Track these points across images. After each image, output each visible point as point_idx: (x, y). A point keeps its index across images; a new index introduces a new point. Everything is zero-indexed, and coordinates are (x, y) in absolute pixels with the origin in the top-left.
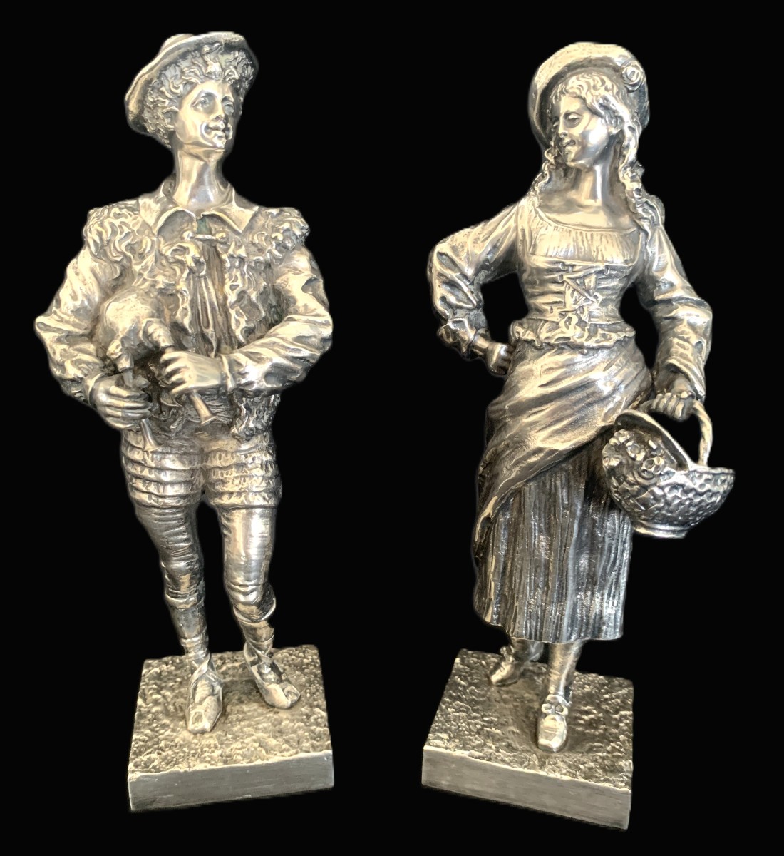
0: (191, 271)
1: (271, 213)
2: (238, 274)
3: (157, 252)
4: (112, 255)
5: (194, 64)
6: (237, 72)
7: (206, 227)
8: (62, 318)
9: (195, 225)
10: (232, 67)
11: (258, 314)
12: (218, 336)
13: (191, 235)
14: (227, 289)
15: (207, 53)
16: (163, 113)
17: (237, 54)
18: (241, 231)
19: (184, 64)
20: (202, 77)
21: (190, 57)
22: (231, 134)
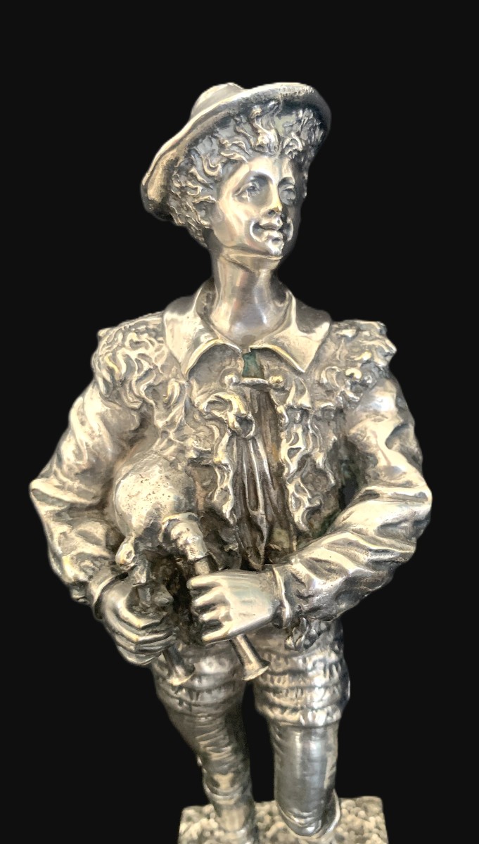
0: (234, 434)
1: (344, 336)
2: (300, 431)
3: (188, 401)
4: (129, 401)
5: (238, 134)
6: (301, 139)
7: (256, 363)
8: (64, 483)
9: (241, 363)
10: (293, 134)
11: (325, 481)
12: (270, 519)
13: (235, 380)
14: (283, 454)
15: (258, 117)
16: (194, 204)
17: (301, 113)
18: (304, 371)
19: (223, 134)
20: (251, 151)
21: (232, 123)
22: (291, 233)
